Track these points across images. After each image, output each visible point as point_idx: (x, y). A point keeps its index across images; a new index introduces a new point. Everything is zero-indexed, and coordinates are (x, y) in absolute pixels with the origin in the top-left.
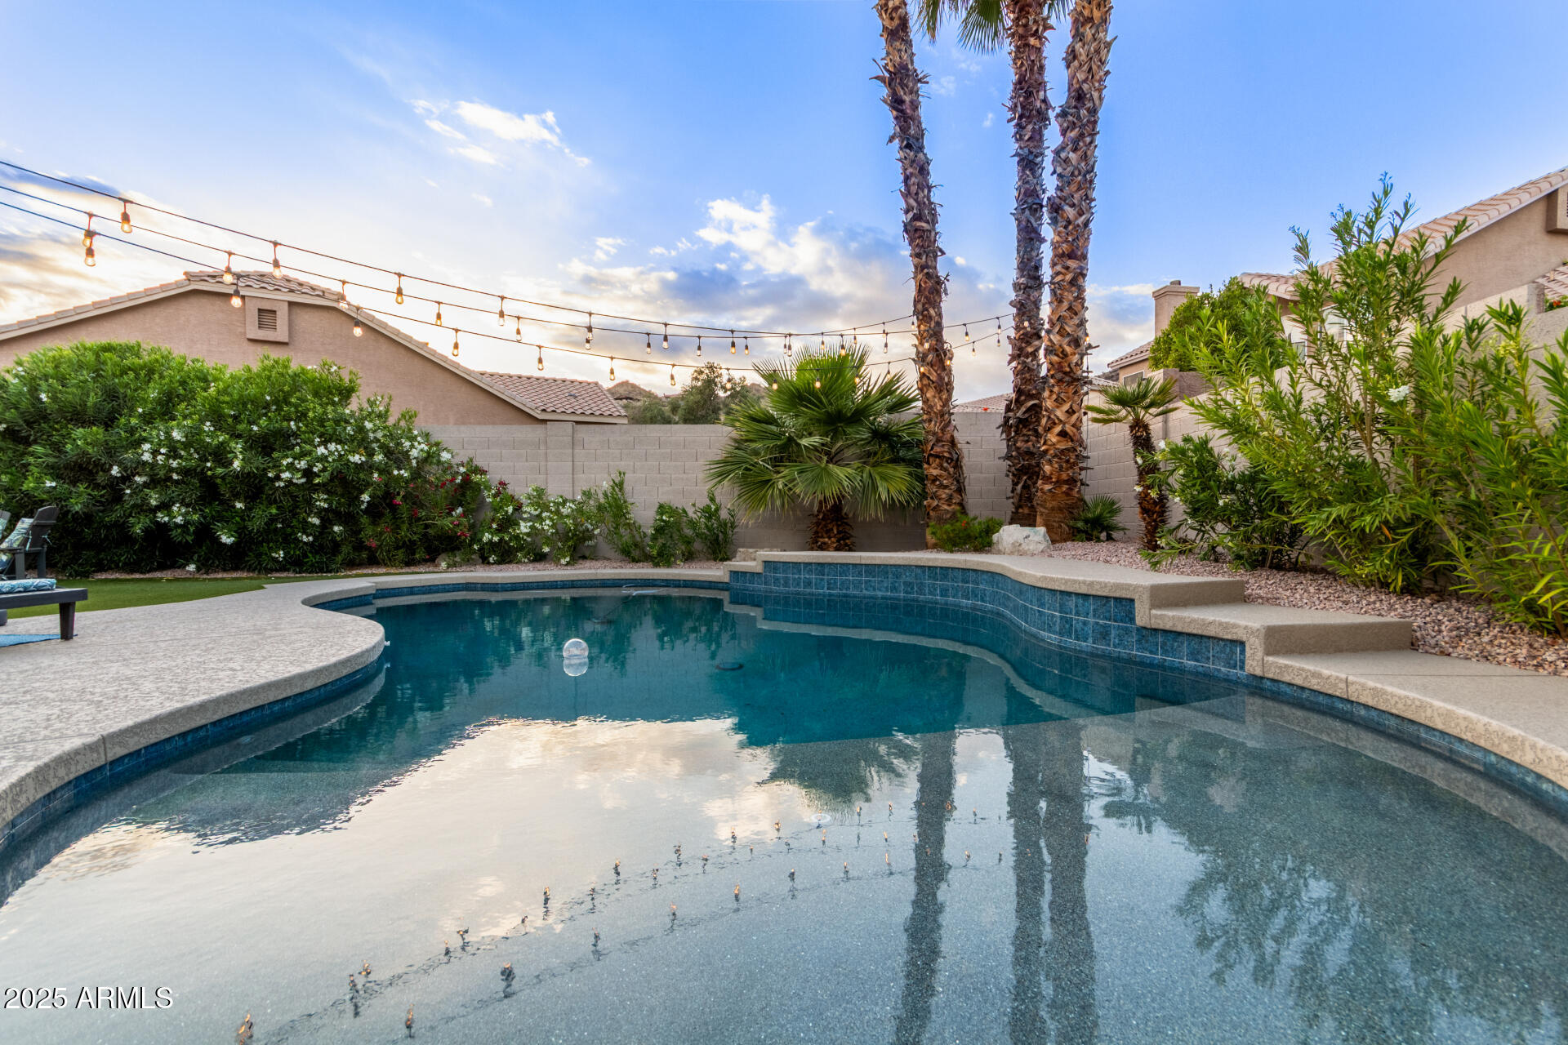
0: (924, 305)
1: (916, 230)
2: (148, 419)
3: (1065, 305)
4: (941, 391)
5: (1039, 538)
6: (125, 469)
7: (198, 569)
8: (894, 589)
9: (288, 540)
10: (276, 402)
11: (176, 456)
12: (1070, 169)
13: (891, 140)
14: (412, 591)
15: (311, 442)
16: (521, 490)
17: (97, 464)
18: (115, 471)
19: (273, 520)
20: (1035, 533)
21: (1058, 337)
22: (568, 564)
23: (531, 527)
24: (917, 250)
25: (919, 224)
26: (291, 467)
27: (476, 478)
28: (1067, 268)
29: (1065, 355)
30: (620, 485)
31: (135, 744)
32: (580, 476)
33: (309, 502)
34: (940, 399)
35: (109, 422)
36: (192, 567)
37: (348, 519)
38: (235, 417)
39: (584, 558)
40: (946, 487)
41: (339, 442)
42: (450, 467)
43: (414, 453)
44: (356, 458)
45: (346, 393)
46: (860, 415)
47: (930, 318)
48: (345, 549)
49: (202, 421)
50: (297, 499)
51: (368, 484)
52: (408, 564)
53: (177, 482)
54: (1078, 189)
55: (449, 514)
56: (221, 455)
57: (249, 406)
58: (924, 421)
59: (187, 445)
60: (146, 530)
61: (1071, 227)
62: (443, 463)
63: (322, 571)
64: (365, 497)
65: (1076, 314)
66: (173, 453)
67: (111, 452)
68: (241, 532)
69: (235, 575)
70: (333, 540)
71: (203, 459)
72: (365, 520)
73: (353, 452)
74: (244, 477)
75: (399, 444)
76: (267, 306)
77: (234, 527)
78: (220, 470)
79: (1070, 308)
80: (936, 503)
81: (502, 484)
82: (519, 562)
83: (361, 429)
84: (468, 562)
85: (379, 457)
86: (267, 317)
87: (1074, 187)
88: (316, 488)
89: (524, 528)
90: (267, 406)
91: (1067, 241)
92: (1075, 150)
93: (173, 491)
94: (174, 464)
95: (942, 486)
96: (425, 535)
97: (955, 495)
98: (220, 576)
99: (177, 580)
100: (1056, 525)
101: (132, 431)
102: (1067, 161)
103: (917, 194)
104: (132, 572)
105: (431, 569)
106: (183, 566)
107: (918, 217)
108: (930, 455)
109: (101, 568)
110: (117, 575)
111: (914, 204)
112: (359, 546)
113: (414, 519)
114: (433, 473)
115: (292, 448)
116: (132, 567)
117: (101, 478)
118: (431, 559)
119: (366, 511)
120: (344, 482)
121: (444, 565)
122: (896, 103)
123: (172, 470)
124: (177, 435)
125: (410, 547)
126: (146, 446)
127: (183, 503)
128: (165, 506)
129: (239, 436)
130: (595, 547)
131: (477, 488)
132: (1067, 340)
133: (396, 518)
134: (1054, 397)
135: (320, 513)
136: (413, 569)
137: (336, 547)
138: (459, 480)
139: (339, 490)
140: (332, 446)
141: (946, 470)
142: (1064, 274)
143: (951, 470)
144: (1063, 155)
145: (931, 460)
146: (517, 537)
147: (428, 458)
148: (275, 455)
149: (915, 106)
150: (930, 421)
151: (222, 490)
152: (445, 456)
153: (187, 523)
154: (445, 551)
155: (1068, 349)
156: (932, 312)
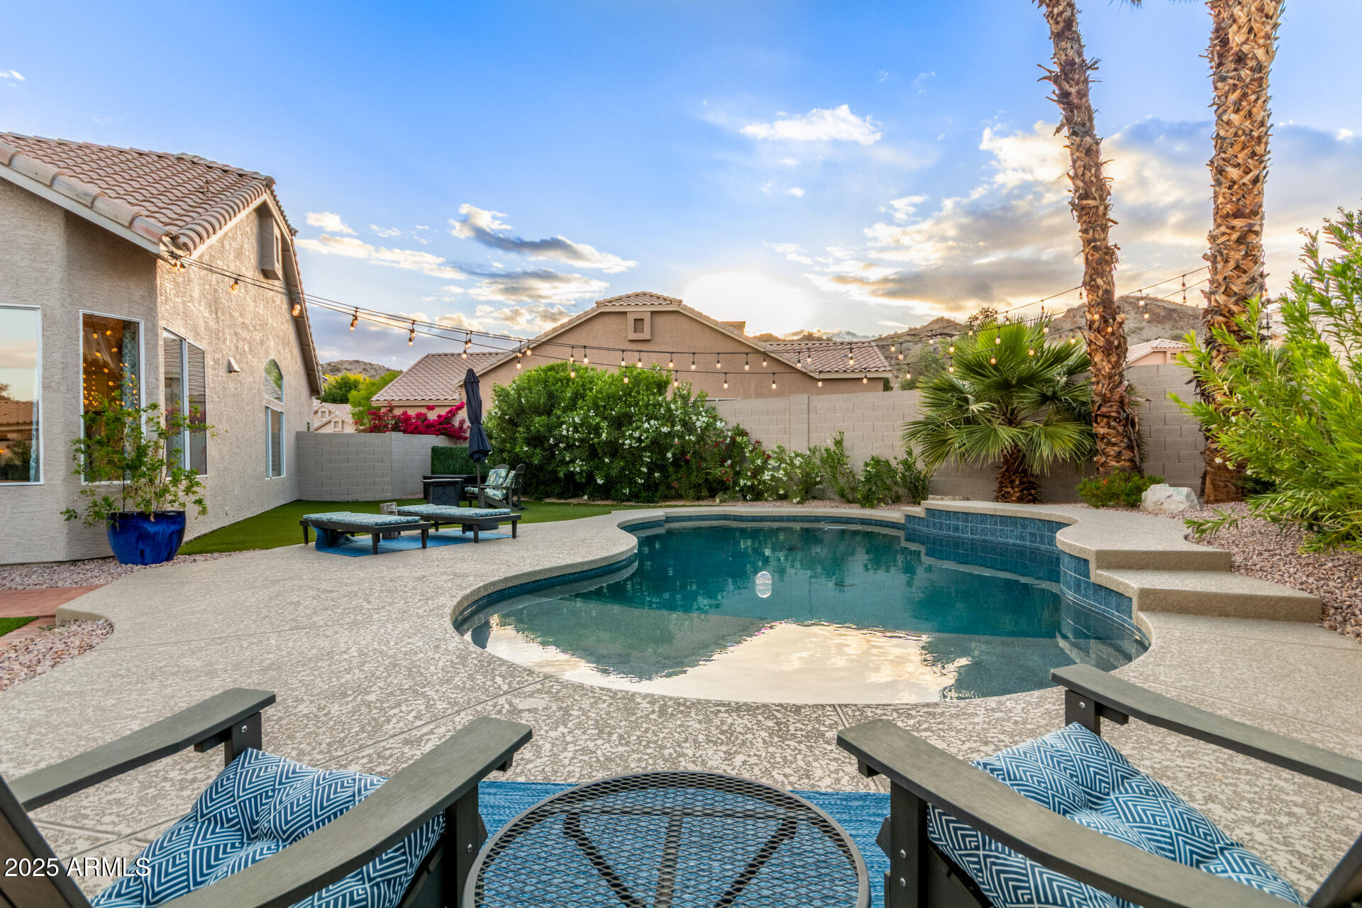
0: (1091, 276)
1: (1083, 208)
2: (565, 410)
3: (1232, 264)
4: (1109, 355)
5: (1183, 498)
6: (556, 439)
7: (589, 499)
8: (1022, 538)
9: (632, 482)
10: (625, 395)
11: (578, 432)
12: (1232, 130)
13: (1058, 130)
14: (690, 518)
15: (640, 420)
16: (770, 446)
17: (544, 436)
18: (551, 441)
19: (623, 469)
20: (1178, 493)
21: (1224, 298)
22: (798, 503)
23: (772, 475)
24: (1084, 227)
25: (1085, 202)
26: (631, 436)
27: (739, 439)
28: (1233, 228)
29: (1232, 313)
30: (839, 443)
31: (516, 583)
32: (813, 435)
33: (641, 457)
34: (1109, 362)
35: (549, 413)
36: (586, 497)
37: (662, 468)
38: (604, 406)
39: (814, 498)
40: (1114, 445)
41: (656, 419)
42: (722, 431)
43: (698, 424)
44: (665, 429)
45: (662, 386)
46: (1029, 380)
47: (1098, 287)
48: (661, 488)
49: (589, 411)
50: (635, 455)
51: (672, 446)
52: (698, 499)
53: (579, 447)
54: (1243, 149)
55: (722, 465)
56: (597, 430)
57: (612, 398)
58: (1093, 384)
59: (582, 425)
60: (565, 475)
61: (1236, 187)
62: (717, 430)
63: (649, 502)
64: (669, 455)
65: (1245, 272)
66: (576, 430)
67: (550, 429)
68: (607, 477)
69: (606, 503)
70: (655, 482)
71: (589, 433)
72: (671, 469)
73: (663, 425)
74: (608, 443)
75: (690, 418)
76: (639, 317)
77: (603, 473)
78: (596, 440)
79: (1237, 267)
80: (1104, 459)
81: (758, 442)
82: (766, 500)
83: (669, 410)
84: (734, 499)
85: (678, 428)
86: (639, 323)
87: (1237, 147)
88: (644, 449)
89: (767, 476)
90: (620, 398)
91: (1231, 201)
92: (1237, 111)
93: (577, 452)
94: (576, 436)
95: (1109, 444)
96: (706, 480)
97: (1124, 452)
98: (599, 503)
99: (579, 504)
100: (1221, 484)
101: (558, 418)
102: (1229, 123)
103: (1083, 175)
104: (560, 498)
105: (711, 503)
106: (582, 496)
107: (1085, 196)
108: (1097, 415)
109: (548, 496)
110: (553, 500)
111: (1081, 184)
112: (669, 487)
113: (699, 469)
114: (712, 438)
115: (631, 424)
116: (560, 496)
117: (546, 445)
118: (712, 495)
119: (672, 464)
120: (658, 445)
121: (718, 500)
122: (1064, 97)
123: (575, 440)
124: (577, 420)
125: (698, 487)
126: (564, 426)
127: (581, 460)
128: (572, 461)
129: (606, 419)
130: (823, 490)
131: (741, 448)
132: (1233, 299)
133: (689, 468)
134: (1221, 356)
135: (647, 465)
136: (701, 503)
137: (657, 486)
138: (728, 440)
139: (657, 450)
140: (652, 422)
141: (1114, 428)
142: (1230, 234)
143: (1120, 429)
144: (1225, 118)
145: (1099, 419)
146: (764, 482)
147: (707, 427)
148: (624, 429)
149: (1083, 94)
150: (1098, 383)
151: (599, 451)
152: (719, 425)
153: (582, 471)
154: (721, 490)
155: (1235, 308)
156: (1100, 281)
